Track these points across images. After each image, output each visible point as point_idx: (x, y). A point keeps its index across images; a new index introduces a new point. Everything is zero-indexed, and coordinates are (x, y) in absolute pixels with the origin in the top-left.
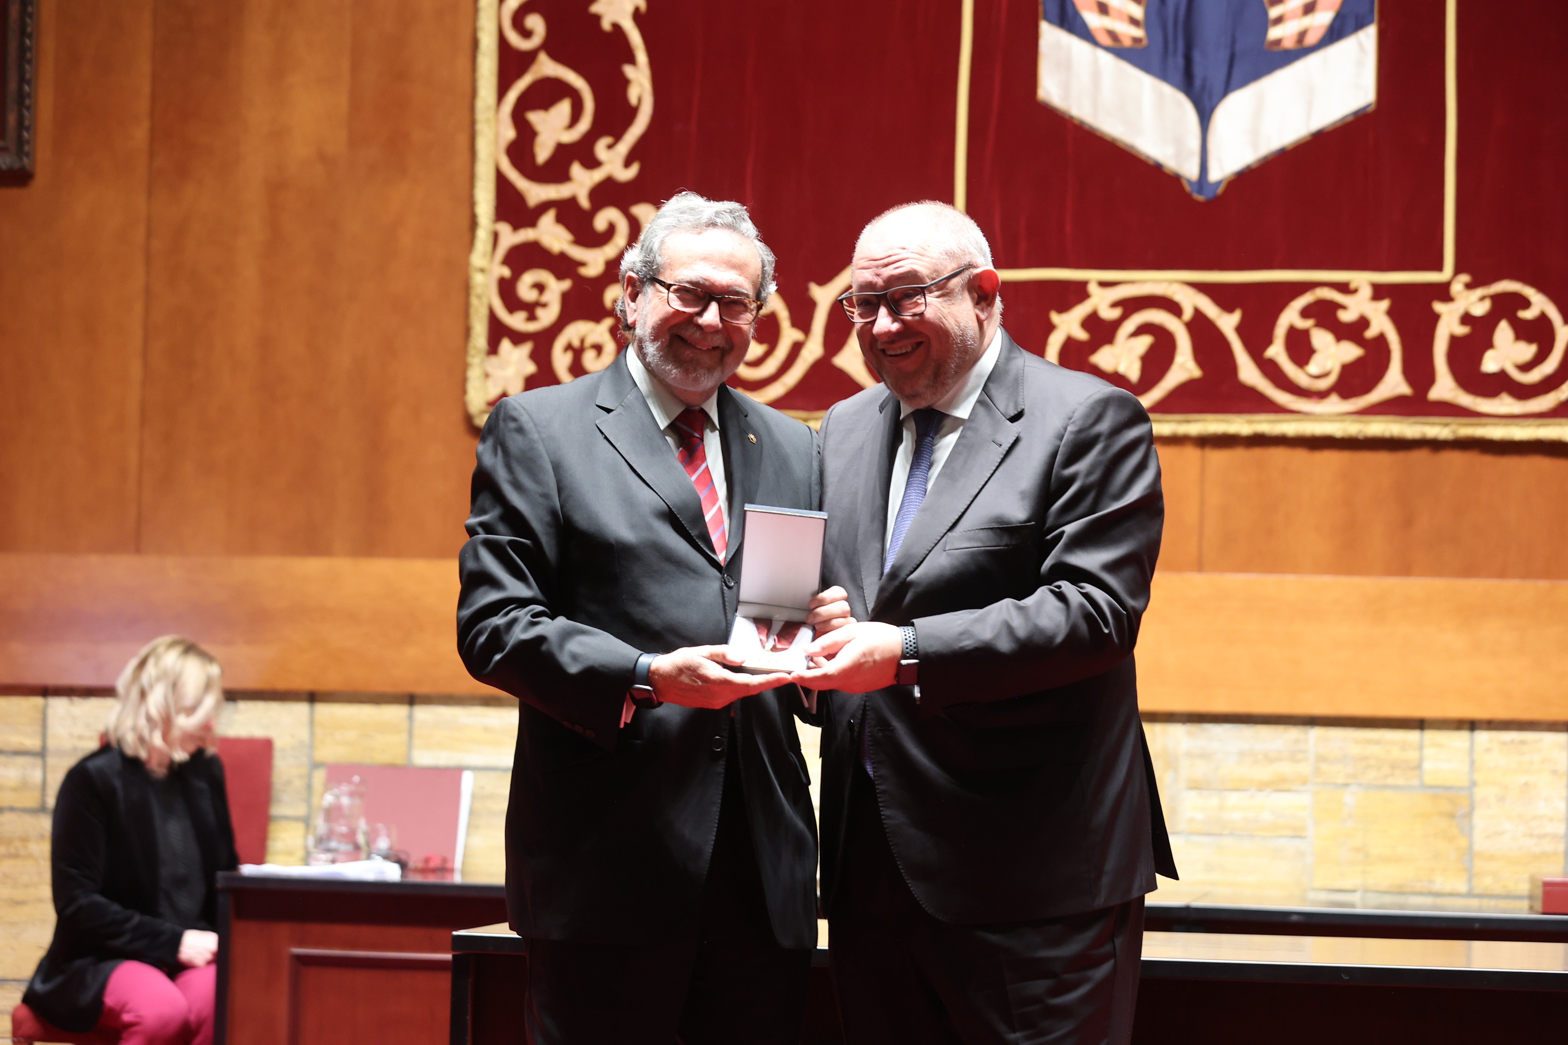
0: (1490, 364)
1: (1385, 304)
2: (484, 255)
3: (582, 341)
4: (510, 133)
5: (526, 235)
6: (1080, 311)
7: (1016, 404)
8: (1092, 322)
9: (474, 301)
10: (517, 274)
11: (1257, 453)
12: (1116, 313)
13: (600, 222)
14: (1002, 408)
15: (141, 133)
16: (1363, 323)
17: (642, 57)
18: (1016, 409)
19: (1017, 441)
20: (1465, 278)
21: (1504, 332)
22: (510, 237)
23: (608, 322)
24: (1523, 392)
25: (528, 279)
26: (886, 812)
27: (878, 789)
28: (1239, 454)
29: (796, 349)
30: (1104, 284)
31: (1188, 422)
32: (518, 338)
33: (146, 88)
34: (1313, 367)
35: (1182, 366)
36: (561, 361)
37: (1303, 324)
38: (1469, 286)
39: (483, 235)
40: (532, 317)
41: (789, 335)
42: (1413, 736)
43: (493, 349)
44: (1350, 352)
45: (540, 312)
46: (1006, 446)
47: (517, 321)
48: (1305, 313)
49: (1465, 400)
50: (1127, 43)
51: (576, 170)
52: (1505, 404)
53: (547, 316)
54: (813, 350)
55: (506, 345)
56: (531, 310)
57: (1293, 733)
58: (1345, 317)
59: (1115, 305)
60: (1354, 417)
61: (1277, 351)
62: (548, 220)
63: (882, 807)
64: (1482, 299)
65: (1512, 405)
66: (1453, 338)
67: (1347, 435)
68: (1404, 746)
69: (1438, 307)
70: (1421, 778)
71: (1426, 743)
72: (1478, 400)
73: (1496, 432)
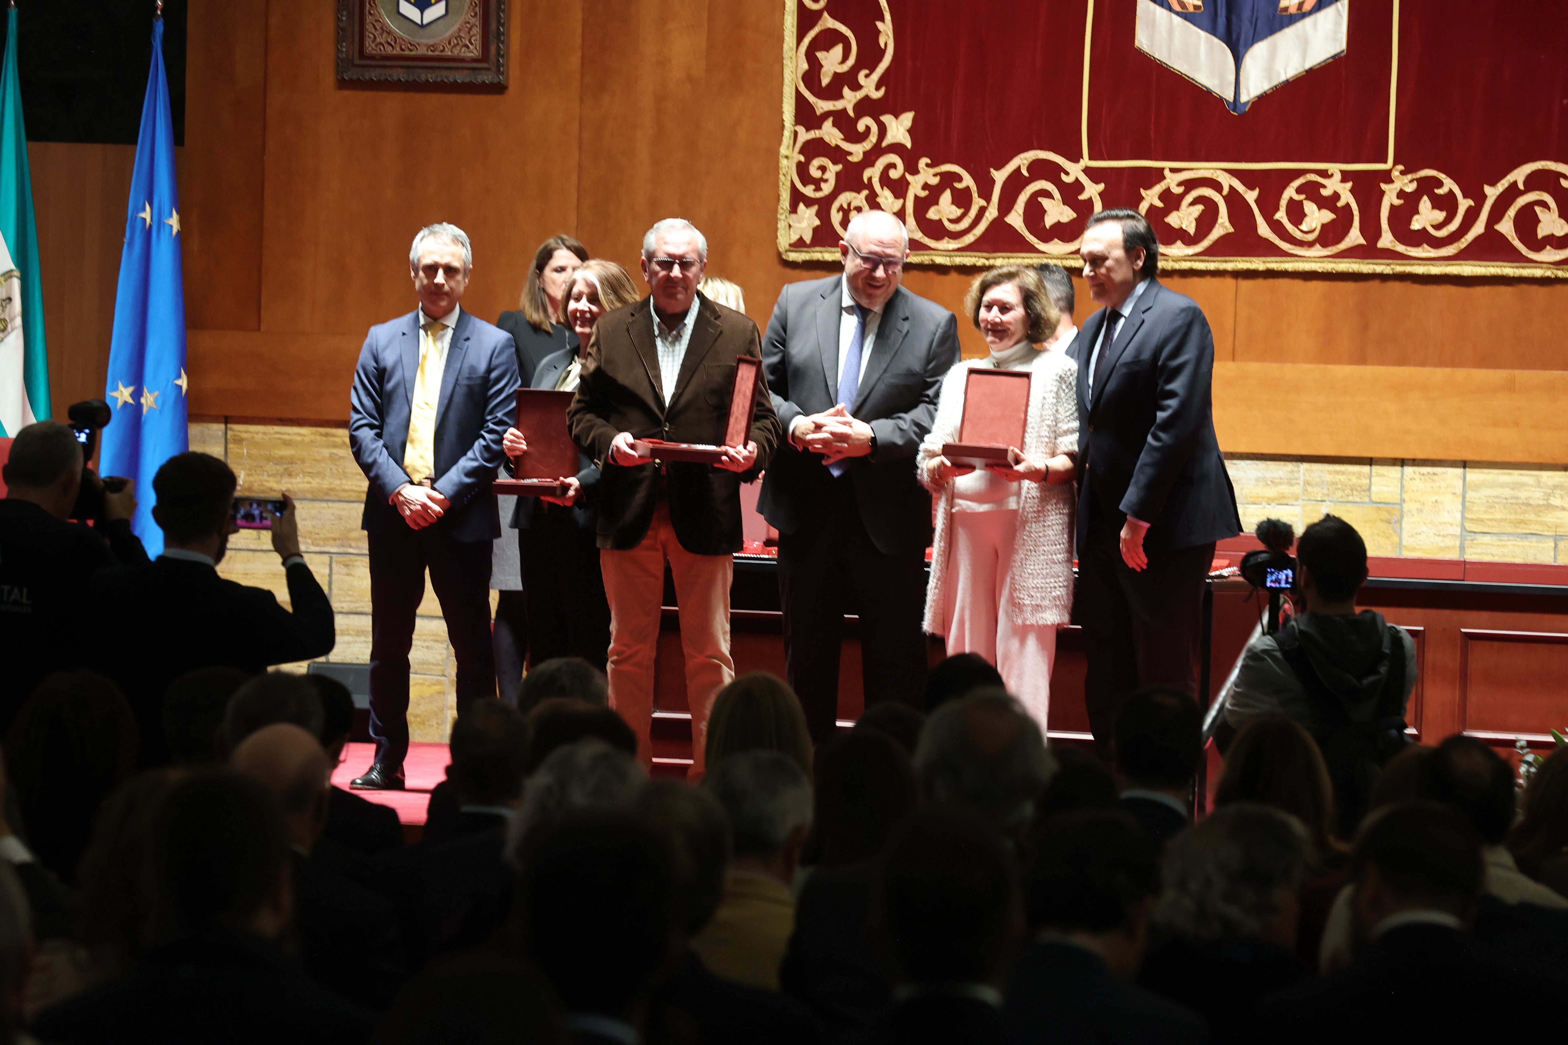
0: (1416, 225)
1: (1349, 185)
2: (788, 147)
3: (849, 205)
4: (805, 66)
5: (813, 134)
6: (1158, 189)
8: (1166, 196)
9: (781, 177)
10: (808, 161)
11: (1271, 282)
12: (1181, 190)
13: (861, 127)
15: (576, 60)
16: (1336, 196)
17: (888, 16)
20: (1401, 167)
21: (1425, 204)
22: (804, 136)
23: (865, 192)
24: (1437, 243)
25: (816, 162)
28: (1260, 282)
29: (982, 211)
30: (1173, 170)
31: (1226, 262)
32: (809, 202)
33: (579, 30)
34: (1304, 227)
35: (1222, 224)
36: (836, 218)
37: (1297, 197)
38: (1403, 173)
39: (787, 134)
40: (818, 189)
41: (978, 202)
42: (1365, 469)
43: (794, 210)
44: (1327, 216)
45: (823, 185)
47: (809, 191)
48: (1299, 191)
49: (1401, 248)
50: (1191, 9)
51: (846, 91)
52: (1424, 251)
53: (827, 188)
54: (992, 213)
55: (801, 206)
56: (817, 183)
57: (1290, 466)
58: (1325, 192)
59: (1179, 184)
60: (1330, 259)
61: (1281, 215)
62: (828, 124)
64: (1411, 181)
65: (1430, 252)
66: (1392, 207)
67: (1325, 271)
68: (1359, 475)
69: (1383, 186)
70: (1370, 497)
71: (1373, 474)
72: (1409, 248)
73: (1419, 269)
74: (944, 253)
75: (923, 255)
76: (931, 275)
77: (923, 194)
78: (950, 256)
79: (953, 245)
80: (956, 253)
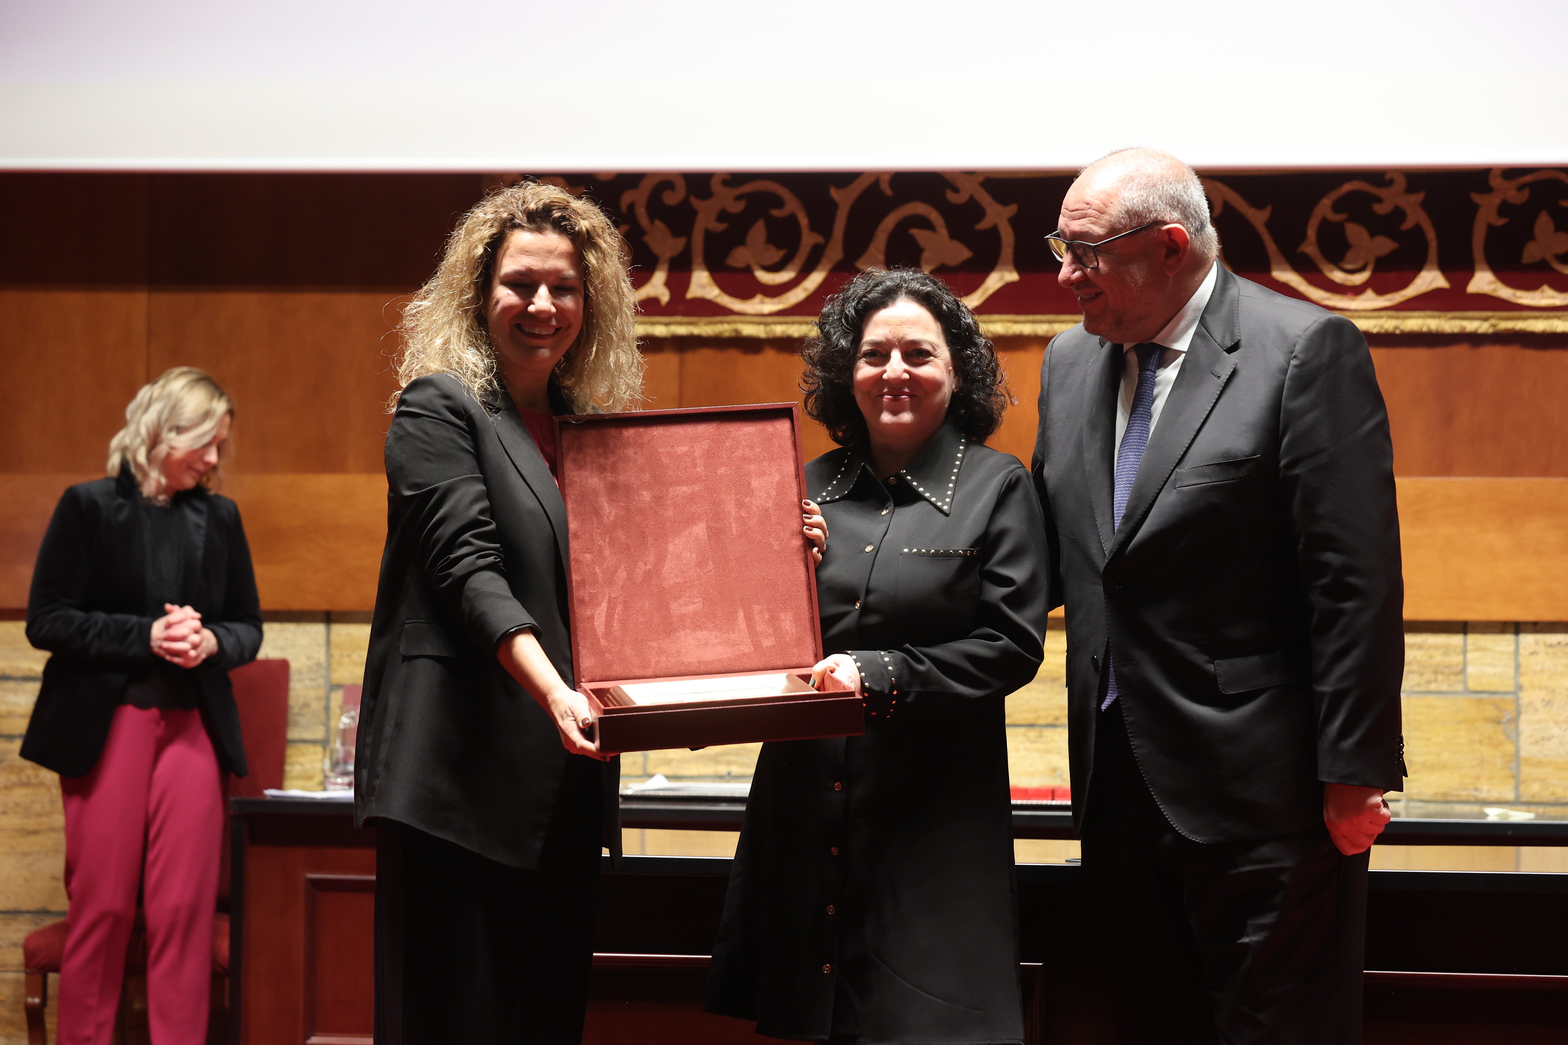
0: (1531, 254)
1: (1420, 196)
7: (1232, 334)
14: (1219, 340)
16: (1399, 214)
18: (1232, 340)
19: (1234, 373)
21: (1544, 223)
26: (1135, 742)
27: (1126, 720)
29: (817, 252)
34: (1348, 262)
37: (1336, 217)
41: (809, 239)
42: (1456, 640)
44: (1385, 245)
46: (1224, 377)
48: (1338, 207)
49: (1505, 292)
52: (1546, 296)
54: (834, 252)
58: (1380, 209)
60: (1390, 313)
61: (1310, 248)
63: (1131, 737)
64: (1521, 188)
65: (1553, 297)
66: (1491, 230)
67: (1383, 331)
68: (1447, 650)
69: (1477, 198)
70: (1465, 682)
71: (1470, 647)
72: (1519, 293)
73: (1538, 325)
74: (757, 319)
75: (722, 323)
76: (733, 355)
77: (721, 227)
78: (766, 324)
79: (770, 306)
80: (775, 319)
